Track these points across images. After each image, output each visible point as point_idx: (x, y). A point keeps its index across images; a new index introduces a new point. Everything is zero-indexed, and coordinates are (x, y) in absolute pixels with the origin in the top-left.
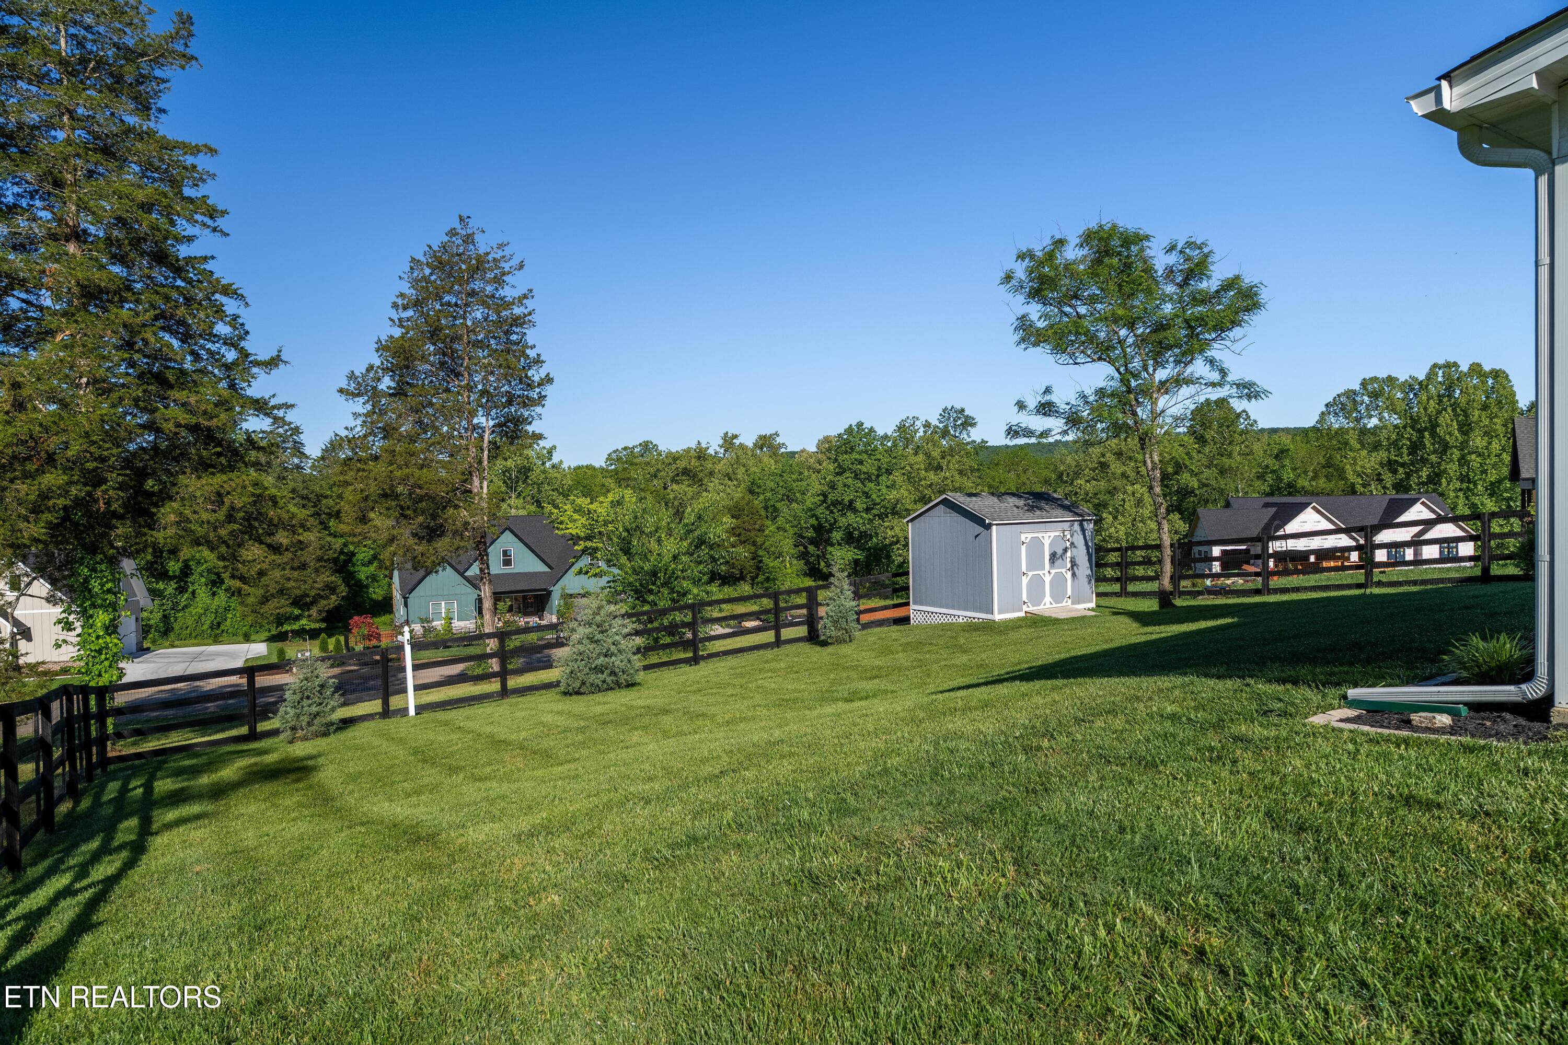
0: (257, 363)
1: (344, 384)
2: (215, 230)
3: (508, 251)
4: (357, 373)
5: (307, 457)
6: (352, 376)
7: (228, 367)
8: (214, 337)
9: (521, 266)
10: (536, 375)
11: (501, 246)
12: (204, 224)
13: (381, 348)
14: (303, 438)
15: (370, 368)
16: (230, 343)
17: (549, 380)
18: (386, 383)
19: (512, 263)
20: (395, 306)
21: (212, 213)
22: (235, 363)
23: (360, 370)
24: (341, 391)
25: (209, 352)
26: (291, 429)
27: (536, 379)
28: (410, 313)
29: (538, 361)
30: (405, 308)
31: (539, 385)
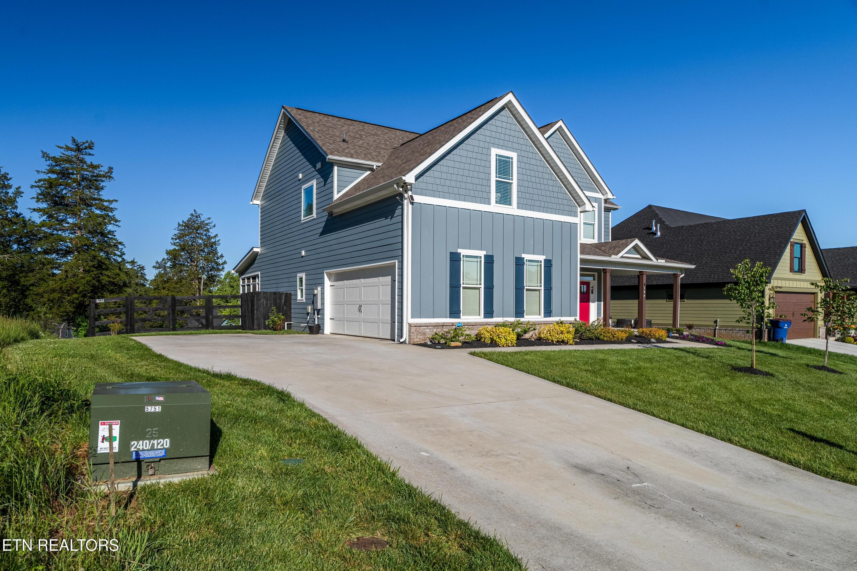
0: (127, 262)
1: (155, 265)
2: (117, 225)
3: (210, 221)
4: (159, 261)
5: (147, 280)
6: (157, 262)
7: (119, 263)
8: (115, 255)
9: (214, 226)
10: (220, 261)
11: (209, 219)
12: (114, 224)
13: (168, 253)
14: (145, 272)
15: (164, 259)
16: (120, 256)
17: (225, 263)
18: (169, 264)
19: (211, 225)
20: (172, 238)
21: (116, 221)
22: (121, 262)
23: (160, 260)
24: (154, 267)
25: (114, 259)
26: (140, 267)
27: (221, 262)
28: (178, 241)
29: (222, 256)
30: (176, 239)
31: (222, 264)
